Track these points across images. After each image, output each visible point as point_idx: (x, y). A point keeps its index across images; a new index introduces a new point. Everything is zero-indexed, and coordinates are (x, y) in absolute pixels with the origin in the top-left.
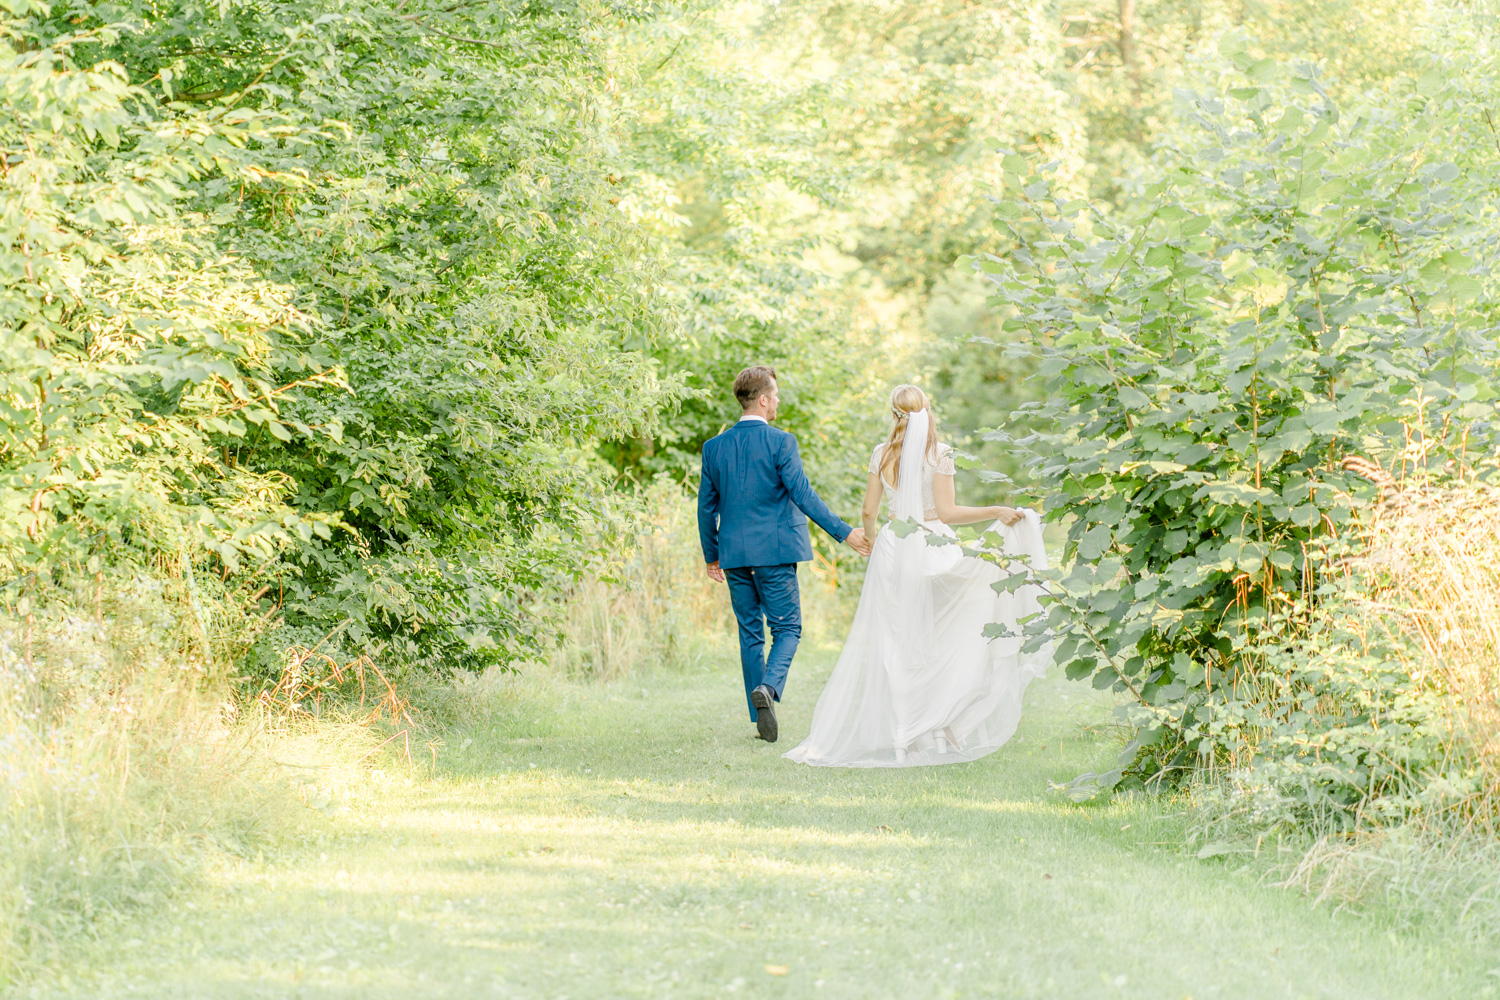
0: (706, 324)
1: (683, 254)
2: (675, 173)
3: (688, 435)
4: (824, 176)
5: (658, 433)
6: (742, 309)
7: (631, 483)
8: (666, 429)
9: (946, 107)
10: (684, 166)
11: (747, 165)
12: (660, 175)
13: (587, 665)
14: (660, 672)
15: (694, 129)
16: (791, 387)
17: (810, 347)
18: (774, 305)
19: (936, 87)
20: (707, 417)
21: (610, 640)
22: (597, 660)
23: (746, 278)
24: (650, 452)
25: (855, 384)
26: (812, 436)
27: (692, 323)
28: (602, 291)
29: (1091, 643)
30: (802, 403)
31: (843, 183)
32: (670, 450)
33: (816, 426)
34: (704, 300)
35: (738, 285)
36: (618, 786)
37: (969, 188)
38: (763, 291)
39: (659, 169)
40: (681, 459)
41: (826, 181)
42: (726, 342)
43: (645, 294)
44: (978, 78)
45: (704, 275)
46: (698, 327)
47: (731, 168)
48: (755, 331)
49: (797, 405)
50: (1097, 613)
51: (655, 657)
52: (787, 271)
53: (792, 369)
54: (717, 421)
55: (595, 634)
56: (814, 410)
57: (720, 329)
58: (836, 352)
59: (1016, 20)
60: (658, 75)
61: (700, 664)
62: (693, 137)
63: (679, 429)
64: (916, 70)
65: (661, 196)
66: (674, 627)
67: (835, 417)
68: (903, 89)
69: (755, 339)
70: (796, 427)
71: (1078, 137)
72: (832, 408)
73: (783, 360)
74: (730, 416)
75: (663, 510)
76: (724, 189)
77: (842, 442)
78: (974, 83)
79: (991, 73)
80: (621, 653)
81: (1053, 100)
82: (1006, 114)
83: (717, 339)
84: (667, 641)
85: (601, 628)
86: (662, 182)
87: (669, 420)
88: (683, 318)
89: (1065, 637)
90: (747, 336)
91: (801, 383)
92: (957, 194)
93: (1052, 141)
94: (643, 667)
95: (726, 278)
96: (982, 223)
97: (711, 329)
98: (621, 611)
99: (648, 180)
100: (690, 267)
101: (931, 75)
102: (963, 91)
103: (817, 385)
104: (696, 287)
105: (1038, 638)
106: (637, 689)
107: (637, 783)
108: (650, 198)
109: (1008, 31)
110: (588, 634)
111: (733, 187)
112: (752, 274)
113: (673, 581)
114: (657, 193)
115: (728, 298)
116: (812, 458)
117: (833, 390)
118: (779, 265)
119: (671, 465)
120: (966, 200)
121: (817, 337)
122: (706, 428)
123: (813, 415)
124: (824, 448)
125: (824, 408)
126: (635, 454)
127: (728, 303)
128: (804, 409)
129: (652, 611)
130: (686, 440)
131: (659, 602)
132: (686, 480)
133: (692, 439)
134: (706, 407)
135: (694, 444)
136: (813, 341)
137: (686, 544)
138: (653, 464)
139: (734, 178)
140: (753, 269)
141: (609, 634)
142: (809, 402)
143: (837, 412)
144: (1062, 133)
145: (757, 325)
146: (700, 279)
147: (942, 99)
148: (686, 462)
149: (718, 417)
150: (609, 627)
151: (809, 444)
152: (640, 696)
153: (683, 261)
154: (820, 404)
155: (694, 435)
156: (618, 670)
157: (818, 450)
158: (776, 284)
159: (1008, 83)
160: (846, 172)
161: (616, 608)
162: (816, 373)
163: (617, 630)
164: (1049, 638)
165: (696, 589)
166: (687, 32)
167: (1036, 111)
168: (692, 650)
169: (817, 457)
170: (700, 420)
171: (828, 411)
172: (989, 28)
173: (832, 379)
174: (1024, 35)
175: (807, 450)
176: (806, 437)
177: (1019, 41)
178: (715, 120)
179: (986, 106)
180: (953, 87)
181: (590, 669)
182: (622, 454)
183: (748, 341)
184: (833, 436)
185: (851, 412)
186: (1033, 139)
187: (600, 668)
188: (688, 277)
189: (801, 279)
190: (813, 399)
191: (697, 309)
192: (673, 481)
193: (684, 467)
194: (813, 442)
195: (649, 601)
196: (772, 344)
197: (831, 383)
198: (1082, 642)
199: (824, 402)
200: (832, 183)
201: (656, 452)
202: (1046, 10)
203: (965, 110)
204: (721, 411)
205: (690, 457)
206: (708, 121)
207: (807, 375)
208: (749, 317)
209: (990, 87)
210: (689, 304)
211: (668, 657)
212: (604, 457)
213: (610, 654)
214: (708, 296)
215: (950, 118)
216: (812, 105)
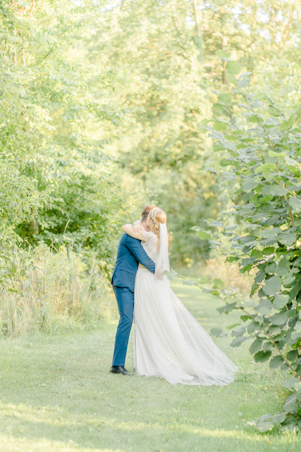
0: (61, 175)
1: (52, 144)
2: (50, 106)
3: (53, 225)
4: (114, 112)
5: (40, 224)
6: (77, 169)
7: (27, 245)
8: (44, 222)
9: (158, 96)
10: (54, 103)
11: (80, 105)
12: (43, 107)
13: (5, 329)
14: (38, 334)
15: (59, 87)
16: (98, 207)
17: (106, 189)
18: (91, 168)
19: (154, 88)
20: (61, 218)
21: (16, 318)
22: (10, 327)
23: (79, 156)
24: (37, 232)
25: (124, 206)
26: (106, 228)
27: (55, 175)
28: (11, 144)
29: (270, 343)
30: (102, 213)
31: (122, 115)
32: (46, 232)
33: (108, 224)
34: (61, 165)
35: (75, 158)
36: (10, 409)
37: (167, 130)
38: (86, 162)
39: (43, 104)
40: (50, 236)
41: (114, 114)
42: (70, 185)
43: (32, 147)
44: (171, 84)
45: (61, 153)
46: (58, 176)
47: (74, 106)
48: (82, 181)
49: (100, 215)
50: (274, 326)
51: (37, 327)
52: (97, 154)
53: (98, 199)
54: (66, 220)
55: (9, 315)
56: (107, 217)
57: (68, 178)
58: (116, 192)
59: (186, 61)
60: (44, 61)
61: (57, 330)
62: (58, 91)
63: (49, 222)
64: (147, 80)
65: (43, 116)
66: (45, 313)
67: (116, 220)
68: (142, 88)
69: (82, 184)
70: (100, 224)
71: (209, 111)
72: (115, 216)
73: (94, 194)
74: (71, 218)
75: (42, 258)
76: (71, 115)
77: (119, 232)
78: (170, 87)
79: (176, 83)
80: (21, 324)
81: (200, 94)
82: (181, 100)
83: (66, 182)
84: (42, 320)
85: (12, 311)
86: (44, 110)
87: (45, 218)
88: (52, 172)
89: (255, 338)
90: (79, 182)
91: (102, 205)
92: (162, 133)
93: (199, 112)
94: (31, 332)
95: (70, 155)
96: (171, 145)
97: (63, 177)
98: (21, 304)
99: (38, 109)
100: (55, 150)
101: (153, 83)
102: (165, 90)
103: (108, 206)
104: (57, 158)
105: (240, 339)
106: (27, 343)
107: (21, 406)
108: (38, 117)
109: (183, 66)
110: (6, 314)
111: (74, 114)
112: (81, 154)
113: (46, 291)
114: (42, 115)
115: (71, 164)
116: (106, 239)
117: (115, 208)
118: (93, 151)
119: (46, 238)
120: (165, 136)
121: (108, 185)
122: (61, 223)
123: (107, 219)
124: (111, 234)
125: (111, 216)
126: (31, 233)
127: (71, 166)
128: (103, 216)
129: (36, 305)
130: (53, 228)
131: (39, 301)
132: (52, 245)
133: (55, 227)
134: (61, 214)
135: (56, 230)
136: (107, 187)
137: (51, 275)
138: (38, 237)
139: (75, 110)
140: (82, 152)
141: (15, 315)
142: (105, 213)
143: (116, 218)
144: (203, 110)
145: (83, 177)
146: (59, 155)
147: (156, 93)
148: (52, 237)
149: (66, 218)
150: (16, 311)
151: (105, 232)
152: (28, 346)
153: (52, 147)
154: (109, 214)
155: (56, 225)
156: (19, 332)
157: (109, 235)
158: (92, 159)
159: (183, 87)
160: (123, 110)
161: (19, 303)
162: (108, 200)
163: (19, 313)
164: (246, 338)
165: (56, 295)
166: (56, 41)
167: (193, 99)
168: (53, 324)
169: (108, 238)
170: (58, 219)
171: (113, 218)
172: (176, 64)
173: (115, 203)
174: (189, 67)
175: (104, 235)
176: (104, 229)
177: (187, 70)
178: (68, 82)
179: (174, 96)
180: (161, 88)
181: (6, 331)
182: (25, 232)
183: (79, 184)
184: (115, 228)
185: (123, 218)
186: (191, 111)
187: (11, 331)
188: (54, 154)
189: (103, 157)
190: (107, 212)
191: (58, 168)
192: (46, 245)
193: (52, 239)
194: (107, 231)
195: (34, 301)
196: (90, 187)
197: (114, 205)
198: (265, 342)
199: (111, 213)
200: (117, 114)
201: (39, 233)
202: (198, 57)
203: (166, 98)
204: (68, 215)
205: (54, 235)
206: (65, 83)
207: (104, 201)
208: (80, 173)
209: (176, 88)
210: (54, 166)
211: (42, 327)
212: (17, 233)
213: (16, 324)
214: (63, 163)
215: (159, 102)
216: (109, 80)
